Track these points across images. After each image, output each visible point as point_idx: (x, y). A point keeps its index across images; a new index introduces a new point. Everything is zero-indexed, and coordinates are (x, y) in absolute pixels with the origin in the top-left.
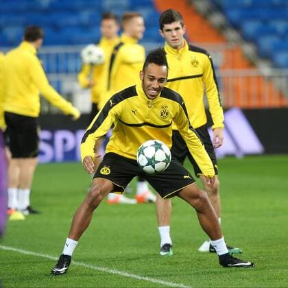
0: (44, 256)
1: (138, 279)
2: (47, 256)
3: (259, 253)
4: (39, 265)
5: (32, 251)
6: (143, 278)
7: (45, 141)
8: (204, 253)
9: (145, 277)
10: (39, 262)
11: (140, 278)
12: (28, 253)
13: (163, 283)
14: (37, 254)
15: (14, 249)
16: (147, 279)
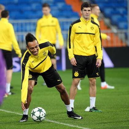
0: (16, 113)
1: (58, 123)
2: (17, 113)
3: (112, 112)
4: (13, 117)
5: (11, 111)
6: (60, 123)
7: (16, 62)
8: (87, 112)
9: (61, 122)
10: (14, 116)
11: (59, 123)
12: (9, 112)
13: (69, 125)
14: (13, 113)
15: (3, 110)
16: (62, 123)
